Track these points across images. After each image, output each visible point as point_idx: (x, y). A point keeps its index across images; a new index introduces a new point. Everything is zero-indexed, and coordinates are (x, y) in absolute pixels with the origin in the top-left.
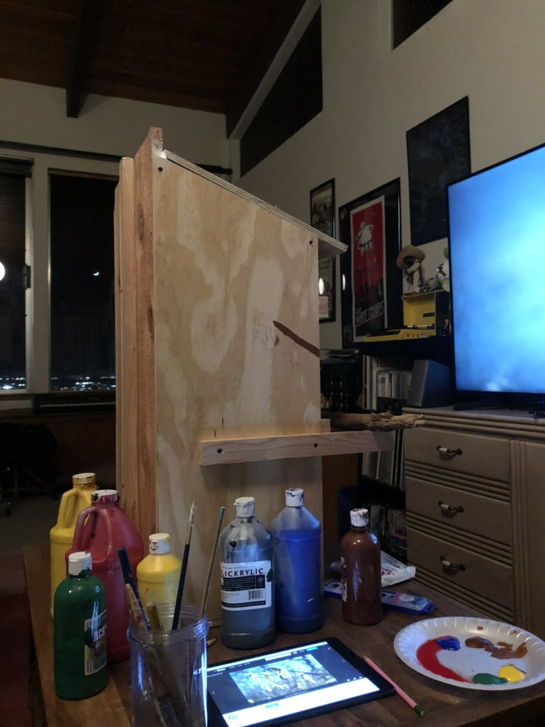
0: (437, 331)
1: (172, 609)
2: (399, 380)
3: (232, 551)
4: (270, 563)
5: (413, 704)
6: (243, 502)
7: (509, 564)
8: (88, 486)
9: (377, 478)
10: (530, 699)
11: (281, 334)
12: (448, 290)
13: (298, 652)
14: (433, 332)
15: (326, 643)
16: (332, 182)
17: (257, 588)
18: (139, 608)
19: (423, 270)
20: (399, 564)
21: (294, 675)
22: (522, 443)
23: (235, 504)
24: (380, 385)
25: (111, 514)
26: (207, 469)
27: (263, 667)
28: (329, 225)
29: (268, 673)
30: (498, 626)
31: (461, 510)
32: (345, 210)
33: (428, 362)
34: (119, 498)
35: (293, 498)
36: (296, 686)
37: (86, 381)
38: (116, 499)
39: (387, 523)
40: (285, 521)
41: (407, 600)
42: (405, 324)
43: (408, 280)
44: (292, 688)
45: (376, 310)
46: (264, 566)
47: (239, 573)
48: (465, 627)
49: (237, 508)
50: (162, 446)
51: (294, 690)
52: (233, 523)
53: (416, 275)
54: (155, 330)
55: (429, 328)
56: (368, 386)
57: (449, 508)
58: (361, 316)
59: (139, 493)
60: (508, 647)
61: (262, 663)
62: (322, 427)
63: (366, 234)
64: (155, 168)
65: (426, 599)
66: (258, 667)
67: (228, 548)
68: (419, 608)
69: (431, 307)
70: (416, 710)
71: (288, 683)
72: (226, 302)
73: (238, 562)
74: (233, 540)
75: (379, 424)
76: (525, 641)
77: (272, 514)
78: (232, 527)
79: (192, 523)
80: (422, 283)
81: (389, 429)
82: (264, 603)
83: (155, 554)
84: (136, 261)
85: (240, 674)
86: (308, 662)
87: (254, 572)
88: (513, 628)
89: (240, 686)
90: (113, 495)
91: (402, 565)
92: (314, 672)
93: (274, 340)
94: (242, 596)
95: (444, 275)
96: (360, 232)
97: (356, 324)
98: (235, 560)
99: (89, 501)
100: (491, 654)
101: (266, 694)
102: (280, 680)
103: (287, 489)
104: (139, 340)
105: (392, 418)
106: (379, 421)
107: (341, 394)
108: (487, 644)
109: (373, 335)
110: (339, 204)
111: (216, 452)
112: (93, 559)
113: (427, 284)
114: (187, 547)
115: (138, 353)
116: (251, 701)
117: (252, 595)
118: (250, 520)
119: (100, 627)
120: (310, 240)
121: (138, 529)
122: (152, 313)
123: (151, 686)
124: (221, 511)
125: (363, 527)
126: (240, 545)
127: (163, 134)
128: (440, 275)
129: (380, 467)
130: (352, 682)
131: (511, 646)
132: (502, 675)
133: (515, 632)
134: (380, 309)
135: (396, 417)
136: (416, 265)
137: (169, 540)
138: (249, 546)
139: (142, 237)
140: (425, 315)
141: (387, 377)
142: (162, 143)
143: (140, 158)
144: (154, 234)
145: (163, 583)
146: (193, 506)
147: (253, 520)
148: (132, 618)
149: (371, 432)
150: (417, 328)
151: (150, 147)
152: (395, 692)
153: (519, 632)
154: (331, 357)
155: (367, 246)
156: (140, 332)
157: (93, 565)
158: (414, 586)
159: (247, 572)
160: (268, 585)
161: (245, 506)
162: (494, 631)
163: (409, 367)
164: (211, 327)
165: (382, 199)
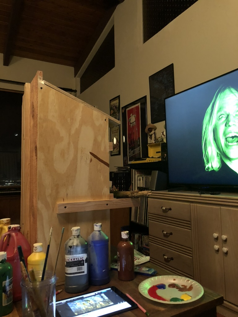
0: (162, 159)
1: (41, 273)
2: (146, 179)
3: (70, 250)
4: (86, 255)
5: (145, 311)
6: (75, 229)
7: (190, 256)
8: (7, 224)
9: (137, 222)
10: (193, 307)
11: (93, 158)
12: (166, 142)
13: (98, 293)
14: (160, 159)
15: (110, 289)
16: (119, 97)
17: (81, 266)
18: (26, 272)
19: (156, 133)
20: (143, 255)
21: (95, 302)
22: (195, 204)
23: (72, 230)
24: (138, 181)
25: (17, 235)
26: (60, 215)
27: (82, 300)
28: (118, 115)
29: (84, 302)
30: (182, 278)
31: (171, 234)
32: (124, 109)
33: (157, 171)
34: (20, 228)
35: (97, 227)
36: (96, 307)
37: (10, 183)
38: (19, 228)
39: (142, 241)
40: (93, 237)
41: (145, 270)
42: (149, 156)
43: (150, 138)
44: (94, 308)
45: (137, 150)
46: (84, 256)
47: (73, 260)
48: (168, 280)
49: (73, 232)
50: (40, 205)
51: (95, 308)
52: (71, 238)
53: (153, 136)
54: (38, 155)
55: (158, 158)
56: (134, 182)
57: (167, 233)
58: (131, 153)
59: (30, 227)
60: (185, 287)
61: (82, 298)
62: (110, 197)
63: (133, 119)
64: (39, 87)
65: (153, 269)
66: (80, 300)
67: (68, 249)
68: (150, 273)
69: (159, 149)
70: (146, 314)
71: (93, 306)
72: (69, 144)
73: (73, 254)
74: (70, 245)
75: (133, 195)
76: (192, 284)
77: (88, 234)
78: (70, 239)
79: (51, 236)
80: (156, 139)
81: (138, 197)
82: (84, 272)
83: (36, 252)
84: (31, 127)
85: (72, 303)
86: (102, 297)
87: (80, 259)
88: (188, 279)
89: (72, 308)
90: (18, 227)
91: (144, 256)
92: (104, 301)
93: (90, 160)
94: (74, 270)
95: (164, 136)
96: (130, 118)
97: (129, 156)
98: (71, 254)
99: (7, 230)
100: (178, 290)
101: (83, 311)
102: (89, 305)
103: (95, 223)
104: (31, 160)
105: (139, 193)
106: (134, 194)
107: (123, 186)
108: (177, 286)
109: (135, 160)
110: (121, 106)
111: (64, 208)
112: (7, 255)
113: (157, 140)
114: (49, 246)
115: (30, 166)
116: (76, 314)
117: (79, 269)
118: (78, 236)
119: (9, 285)
120: (105, 119)
121: (29, 243)
122: (37, 149)
123: (31, 305)
124: (63, 229)
125: (127, 239)
126: (73, 247)
127: (43, 74)
128: (163, 136)
129: (139, 217)
130: (120, 304)
131: (187, 286)
132: (182, 298)
133: (188, 280)
134: (139, 150)
135: (140, 192)
136: (153, 132)
137: (42, 245)
138: (77, 247)
139: (33, 116)
140: (157, 152)
141: (141, 178)
142: (42, 77)
143: (33, 83)
144: (38, 115)
145: (39, 265)
146: (52, 228)
147: (80, 237)
148: (23, 277)
149: (130, 199)
150: (153, 158)
151: (37, 79)
152: (138, 307)
153: (190, 280)
154: (119, 170)
155: (133, 123)
156: (31, 157)
157: (7, 258)
158: (148, 264)
159: (76, 259)
160: (86, 264)
161: (76, 230)
162: (180, 281)
163: (150, 174)
164: (63, 154)
165: (139, 104)
